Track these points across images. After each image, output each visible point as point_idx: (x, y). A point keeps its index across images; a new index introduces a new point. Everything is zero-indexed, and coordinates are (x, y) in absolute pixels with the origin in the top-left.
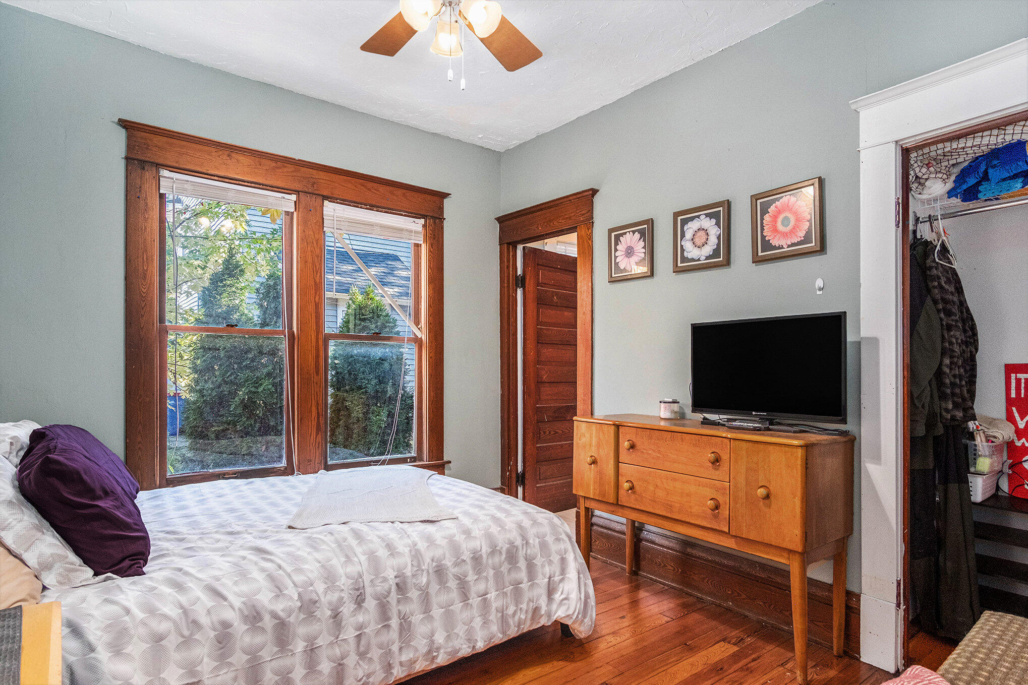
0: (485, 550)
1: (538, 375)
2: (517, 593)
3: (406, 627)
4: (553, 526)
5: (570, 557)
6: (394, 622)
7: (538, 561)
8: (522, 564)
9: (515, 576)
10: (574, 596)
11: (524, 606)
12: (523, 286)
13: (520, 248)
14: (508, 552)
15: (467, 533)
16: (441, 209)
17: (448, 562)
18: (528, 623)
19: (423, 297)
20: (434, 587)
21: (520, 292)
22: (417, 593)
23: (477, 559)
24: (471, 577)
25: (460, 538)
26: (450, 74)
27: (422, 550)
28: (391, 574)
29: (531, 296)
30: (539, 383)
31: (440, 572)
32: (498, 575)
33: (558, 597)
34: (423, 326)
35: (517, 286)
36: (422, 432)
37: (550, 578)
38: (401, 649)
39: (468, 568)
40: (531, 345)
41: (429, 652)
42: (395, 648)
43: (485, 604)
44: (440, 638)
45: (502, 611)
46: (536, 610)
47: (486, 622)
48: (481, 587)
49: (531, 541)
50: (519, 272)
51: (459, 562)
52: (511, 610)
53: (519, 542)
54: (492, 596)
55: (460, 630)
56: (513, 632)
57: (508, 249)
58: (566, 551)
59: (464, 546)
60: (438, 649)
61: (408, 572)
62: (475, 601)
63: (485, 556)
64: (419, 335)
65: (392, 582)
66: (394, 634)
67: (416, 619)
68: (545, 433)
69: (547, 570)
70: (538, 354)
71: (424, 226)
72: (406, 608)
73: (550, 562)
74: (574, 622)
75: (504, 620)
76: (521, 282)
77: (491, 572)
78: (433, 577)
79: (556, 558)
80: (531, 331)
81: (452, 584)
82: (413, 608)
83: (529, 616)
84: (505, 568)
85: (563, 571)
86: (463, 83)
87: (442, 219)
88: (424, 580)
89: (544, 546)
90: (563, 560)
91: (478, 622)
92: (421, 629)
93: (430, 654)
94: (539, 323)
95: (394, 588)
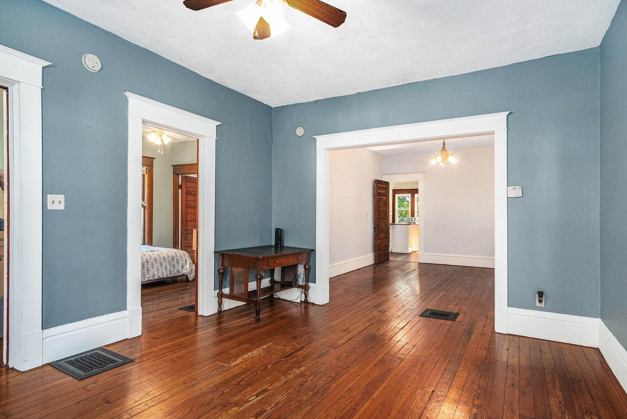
0: (166, 256)
1: (186, 218)
2: (174, 267)
3: (148, 270)
4: (184, 254)
5: (188, 260)
6: (146, 269)
7: (180, 260)
8: (175, 260)
9: (173, 263)
10: (188, 268)
11: (176, 270)
12: (181, 188)
13: (180, 176)
14: (172, 257)
15: (162, 253)
16: (152, 163)
17: (158, 258)
18: (177, 274)
19: (146, 191)
20: (154, 263)
21: (180, 190)
22: (150, 263)
23: (164, 258)
24: (163, 262)
25: (160, 254)
26: (159, 151)
27: (151, 255)
28: (145, 259)
29: (184, 191)
30: (187, 221)
31: (156, 260)
32: (169, 262)
33: (184, 268)
34: (146, 202)
35: (179, 188)
36: (145, 236)
37: (182, 264)
38: (147, 274)
39: (162, 260)
40: (184, 208)
41: (153, 275)
42: (146, 274)
43: (166, 268)
44: (156, 273)
45: (170, 270)
46: (179, 271)
47: (166, 272)
48: (165, 264)
49: (178, 256)
50: (180, 184)
51: (160, 258)
52: (172, 270)
53: (175, 256)
54: (168, 266)
55: (160, 272)
56: (173, 275)
57: (176, 176)
58: (187, 259)
59: (161, 255)
60: (155, 275)
61: (148, 259)
62: (164, 267)
63: (166, 258)
64: (144, 204)
65: (145, 261)
66: (146, 271)
67: (151, 268)
68: (189, 237)
69: (182, 262)
70: (187, 211)
71: (146, 169)
72: (148, 266)
73: (183, 261)
74: (188, 274)
75: (171, 272)
76: (181, 187)
77: (168, 261)
78: (154, 261)
79: (184, 260)
80: (184, 203)
81: (158, 262)
82: (150, 266)
83: (177, 272)
84: (171, 261)
85: (186, 263)
86: (162, 153)
87: (152, 166)
88: (152, 261)
89: (181, 257)
90: (186, 261)
91: (164, 271)
92: (151, 271)
93: (154, 276)
94: (187, 200)
95: (145, 262)
